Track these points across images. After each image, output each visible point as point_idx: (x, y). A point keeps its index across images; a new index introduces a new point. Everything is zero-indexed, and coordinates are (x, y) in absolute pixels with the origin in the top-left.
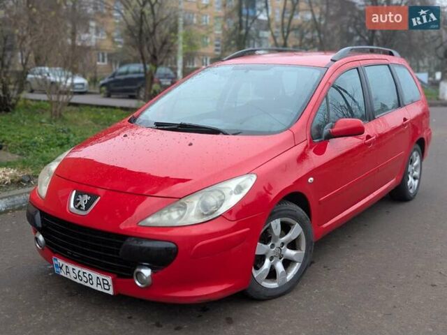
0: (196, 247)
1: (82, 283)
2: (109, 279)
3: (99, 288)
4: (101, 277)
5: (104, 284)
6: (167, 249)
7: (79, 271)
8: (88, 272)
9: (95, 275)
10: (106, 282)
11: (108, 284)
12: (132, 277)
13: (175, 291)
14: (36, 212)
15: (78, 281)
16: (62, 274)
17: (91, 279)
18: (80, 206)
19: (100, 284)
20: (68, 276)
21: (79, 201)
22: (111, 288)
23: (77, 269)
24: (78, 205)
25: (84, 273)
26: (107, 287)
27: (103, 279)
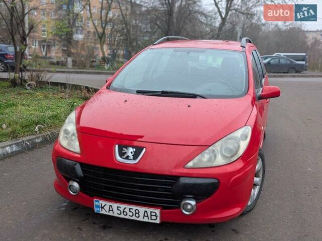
0: (231, 180)
1: (127, 217)
2: (158, 211)
3: (146, 220)
4: (149, 210)
5: (151, 215)
6: (213, 184)
7: (125, 208)
8: (134, 208)
9: (142, 210)
10: (153, 214)
11: (155, 215)
12: (179, 207)
13: (214, 214)
14: (75, 164)
15: (122, 216)
16: (103, 212)
17: (138, 214)
18: (128, 156)
19: (148, 216)
20: (111, 213)
21: (126, 153)
22: (158, 218)
23: (123, 206)
24: (126, 155)
25: (130, 209)
26: (154, 218)
27: (151, 212)
